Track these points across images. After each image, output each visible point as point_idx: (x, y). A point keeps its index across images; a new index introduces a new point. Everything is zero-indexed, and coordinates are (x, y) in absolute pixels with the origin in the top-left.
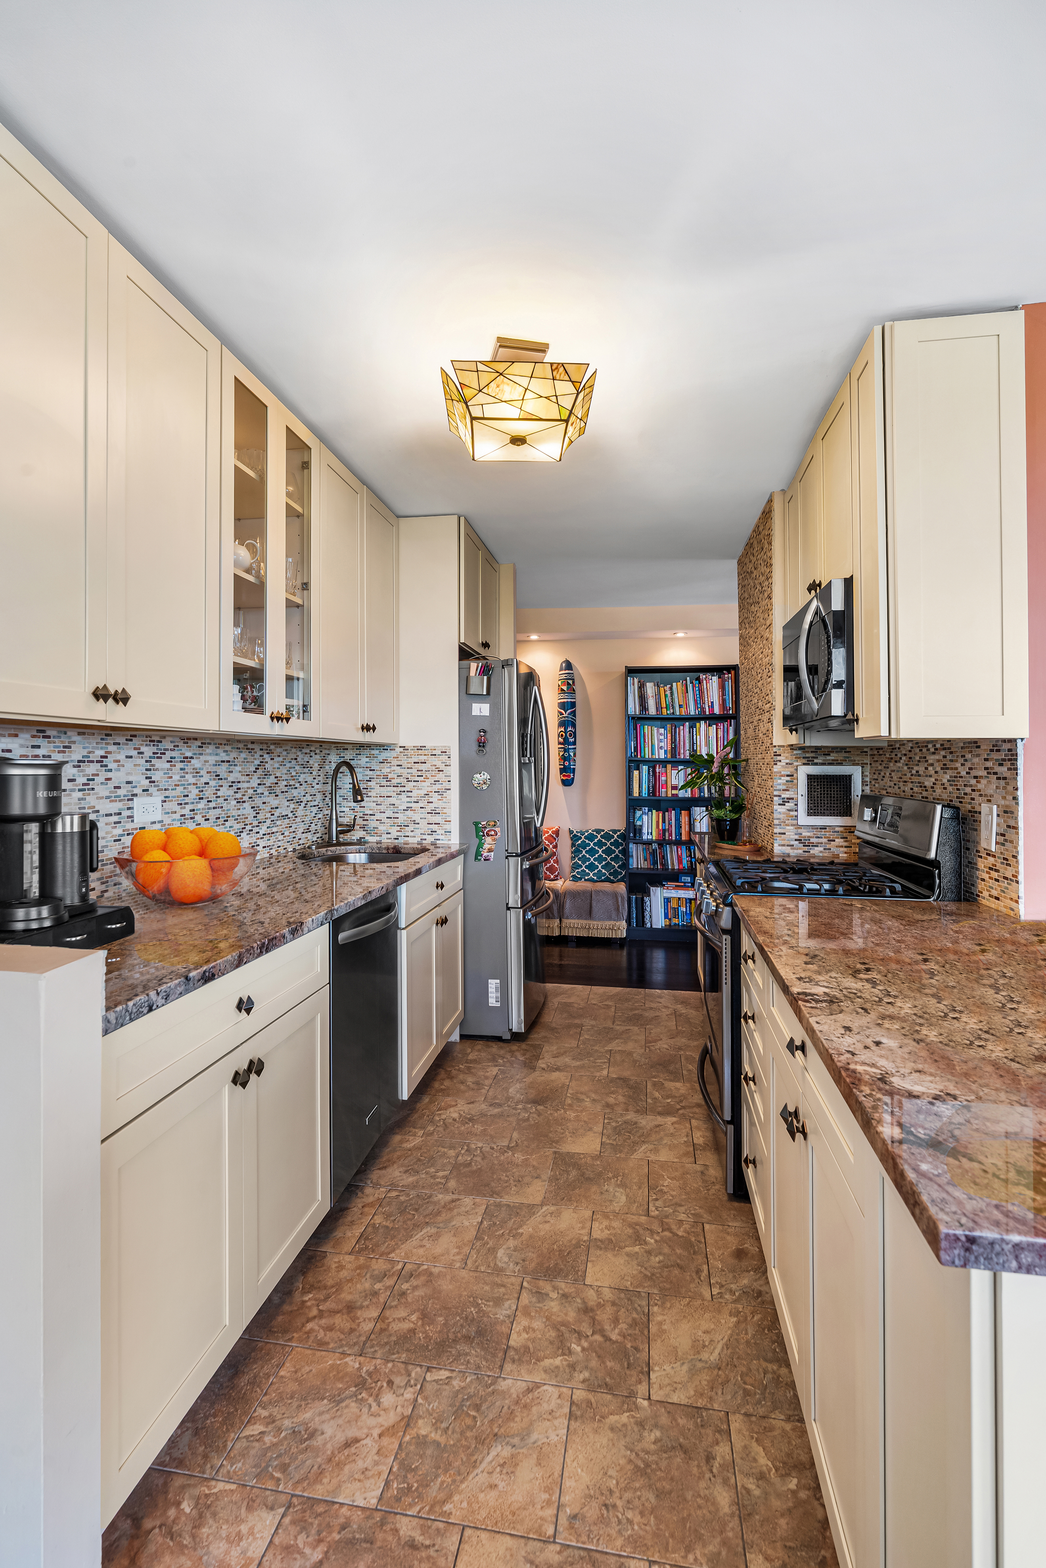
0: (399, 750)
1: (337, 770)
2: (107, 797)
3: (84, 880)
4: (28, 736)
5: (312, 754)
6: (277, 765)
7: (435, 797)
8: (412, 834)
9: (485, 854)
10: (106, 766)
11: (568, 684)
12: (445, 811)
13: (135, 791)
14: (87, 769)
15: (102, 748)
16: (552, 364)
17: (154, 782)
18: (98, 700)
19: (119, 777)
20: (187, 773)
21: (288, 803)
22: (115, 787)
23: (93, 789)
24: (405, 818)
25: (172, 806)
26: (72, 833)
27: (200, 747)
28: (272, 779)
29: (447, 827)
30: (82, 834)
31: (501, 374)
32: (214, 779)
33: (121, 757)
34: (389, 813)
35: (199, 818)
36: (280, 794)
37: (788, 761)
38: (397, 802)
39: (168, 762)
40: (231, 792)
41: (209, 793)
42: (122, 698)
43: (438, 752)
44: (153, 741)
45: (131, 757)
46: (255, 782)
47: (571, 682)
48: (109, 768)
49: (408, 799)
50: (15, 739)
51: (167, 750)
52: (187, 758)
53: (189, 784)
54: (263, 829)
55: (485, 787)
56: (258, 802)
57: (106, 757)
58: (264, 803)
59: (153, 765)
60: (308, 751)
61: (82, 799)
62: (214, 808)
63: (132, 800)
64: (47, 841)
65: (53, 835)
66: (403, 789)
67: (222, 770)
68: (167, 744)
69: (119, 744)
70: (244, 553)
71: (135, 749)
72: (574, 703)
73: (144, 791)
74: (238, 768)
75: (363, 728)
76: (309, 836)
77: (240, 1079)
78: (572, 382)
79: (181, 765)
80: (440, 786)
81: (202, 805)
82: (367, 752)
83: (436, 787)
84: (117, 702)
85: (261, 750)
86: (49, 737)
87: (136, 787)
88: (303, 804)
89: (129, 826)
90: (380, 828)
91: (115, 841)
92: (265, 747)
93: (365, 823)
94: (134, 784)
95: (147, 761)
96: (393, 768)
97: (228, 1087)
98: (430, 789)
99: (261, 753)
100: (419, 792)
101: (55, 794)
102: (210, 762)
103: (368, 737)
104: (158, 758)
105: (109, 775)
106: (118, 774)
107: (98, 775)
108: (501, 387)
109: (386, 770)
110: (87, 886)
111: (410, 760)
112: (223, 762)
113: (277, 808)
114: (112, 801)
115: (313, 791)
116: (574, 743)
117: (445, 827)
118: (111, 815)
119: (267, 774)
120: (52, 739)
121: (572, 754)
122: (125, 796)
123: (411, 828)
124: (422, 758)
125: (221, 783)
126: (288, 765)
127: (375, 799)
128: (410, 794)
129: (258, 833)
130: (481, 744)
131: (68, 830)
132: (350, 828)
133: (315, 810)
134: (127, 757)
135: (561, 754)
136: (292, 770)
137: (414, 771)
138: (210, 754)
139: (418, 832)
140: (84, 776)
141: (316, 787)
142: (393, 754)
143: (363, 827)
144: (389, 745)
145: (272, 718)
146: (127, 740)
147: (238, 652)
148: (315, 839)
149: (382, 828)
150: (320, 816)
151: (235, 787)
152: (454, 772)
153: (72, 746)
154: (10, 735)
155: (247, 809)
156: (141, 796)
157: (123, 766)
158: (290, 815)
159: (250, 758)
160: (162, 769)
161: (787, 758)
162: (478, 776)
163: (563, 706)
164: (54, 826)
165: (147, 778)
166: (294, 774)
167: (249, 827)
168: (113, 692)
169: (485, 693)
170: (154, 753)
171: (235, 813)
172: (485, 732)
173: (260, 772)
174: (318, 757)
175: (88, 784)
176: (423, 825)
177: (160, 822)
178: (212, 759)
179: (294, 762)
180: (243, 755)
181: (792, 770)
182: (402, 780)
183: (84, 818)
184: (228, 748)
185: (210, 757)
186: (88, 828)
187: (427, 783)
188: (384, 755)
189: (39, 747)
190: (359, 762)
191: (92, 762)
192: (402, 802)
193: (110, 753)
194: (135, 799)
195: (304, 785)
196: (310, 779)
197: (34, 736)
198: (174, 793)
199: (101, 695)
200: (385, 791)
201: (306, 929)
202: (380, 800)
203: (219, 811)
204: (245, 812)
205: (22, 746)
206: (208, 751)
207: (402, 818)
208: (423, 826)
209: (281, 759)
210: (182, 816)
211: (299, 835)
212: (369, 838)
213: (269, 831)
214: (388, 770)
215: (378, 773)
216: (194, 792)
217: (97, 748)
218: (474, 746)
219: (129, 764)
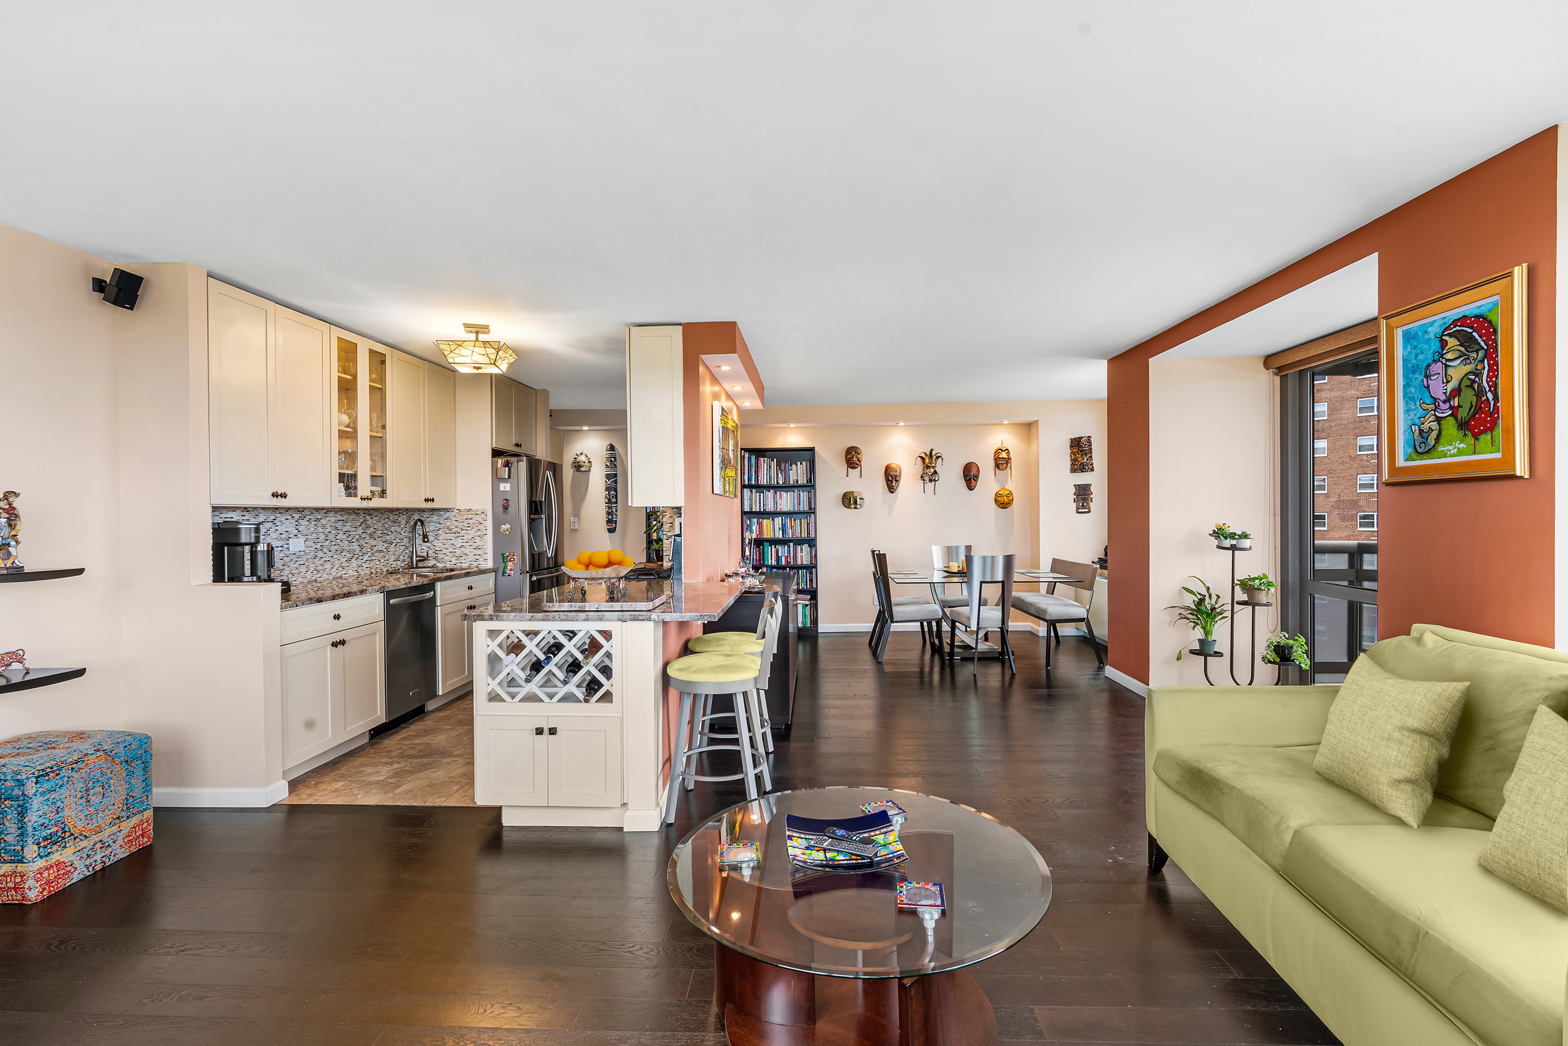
0: (456, 511)
1: (416, 524)
2: (276, 539)
3: (269, 570)
4: (240, 511)
5: (400, 515)
6: (375, 522)
7: (478, 539)
8: (464, 561)
9: (508, 572)
10: (276, 524)
11: (611, 461)
12: (484, 547)
13: (290, 536)
14: (266, 525)
15: (273, 515)
16: (483, 342)
17: (300, 531)
18: (274, 497)
19: (282, 529)
20: (318, 527)
21: (383, 544)
22: (280, 534)
23: (269, 535)
24: (460, 552)
25: (310, 543)
26: (264, 551)
27: (325, 513)
28: (372, 530)
29: (485, 557)
30: (268, 551)
31: (460, 346)
32: (334, 530)
33: (283, 519)
34: (451, 549)
35: (325, 550)
36: (377, 538)
37: (670, 515)
38: (455, 543)
39: (307, 521)
40: (345, 537)
41: (331, 537)
42: (284, 496)
43: (479, 513)
44: (299, 511)
45: (288, 519)
46: (360, 531)
47: (613, 459)
48: (277, 524)
49: (462, 541)
50: (235, 512)
51: (307, 515)
52: (318, 519)
53: (320, 532)
54: (366, 557)
55: (507, 533)
56: (362, 542)
57: (275, 520)
58: (366, 543)
59: (300, 523)
60: (397, 513)
61: (264, 539)
62: (334, 545)
63: (289, 540)
64: (253, 554)
65: (256, 551)
66: (459, 535)
67: (339, 525)
68: (307, 512)
69: (282, 513)
70: (345, 419)
71: (290, 515)
72: (616, 474)
73: (295, 536)
74: (348, 524)
75: (425, 500)
76: (399, 563)
77: (335, 645)
78: (494, 349)
79: (315, 523)
80: (481, 533)
81: (327, 543)
82: (437, 513)
83: (479, 533)
84: (282, 498)
85: (364, 513)
86: (249, 511)
87: (290, 534)
88: (394, 544)
89: (288, 553)
90: (445, 558)
91: (280, 559)
92: (367, 512)
93: (436, 555)
94: (289, 532)
95: (296, 521)
96: (453, 522)
97: (329, 647)
98: (475, 535)
99: (364, 515)
100: (468, 536)
101: (258, 535)
102: (332, 521)
103: (429, 505)
104: (302, 519)
105: (277, 528)
106: (281, 527)
107: (271, 528)
108: (461, 350)
109: (448, 524)
110: (270, 572)
111: (463, 518)
112: (339, 520)
113: (375, 546)
114: (278, 540)
115: (401, 537)
116: (616, 503)
117: (484, 556)
118: (278, 547)
119: (368, 527)
120: (250, 512)
121: (614, 510)
122: (285, 538)
123: (464, 557)
124: (470, 516)
125: (338, 532)
126: (383, 522)
127: (442, 541)
128: (463, 538)
129: (363, 559)
130: (506, 508)
131: (262, 549)
132: (424, 559)
133: (403, 548)
134: (286, 519)
135: (607, 510)
136: (385, 525)
137: (465, 524)
138: (332, 517)
139: (468, 560)
140: (265, 528)
141: (404, 534)
142: (453, 514)
143: (435, 558)
144: (450, 509)
145: (362, 499)
146: (286, 511)
147: (340, 467)
148: (403, 565)
149: (446, 558)
150: (407, 552)
151: (347, 534)
152: (489, 524)
153: (259, 515)
154: (232, 511)
155: (355, 546)
156: (293, 538)
157: (284, 524)
158: (385, 550)
159: (357, 518)
160: (304, 525)
161: (670, 514)
162: (504, 526)
163: (608, 477)
164: (256, 548)
165: (296, 529)
166: (387, 526)
167: (357, 556)
168: (280, 493)
169: (507, 477)
170: (300, 517)
171: (348, 548)
172: (507, 500)
173: (363, 525)
174: (405, 516)
175: (267, 532)
176: (471, 555)
177: (303, 551)
178: (333, 519)
179: (387, 520)
180: (352, 517)
181: (672, 520)
182: (458, 530)
183: (269, 544)
184: (342, 513)
185: (332, 518)
186: (270, 549)
187: (473, 531)
188: (447, 515)
189: (245, 516)
190: (432, 519)
191: (269, 522)
192: (459, 542)
193: (277, 517)
194: (290, 539)
195: (395, 533)
196: (399, 530)
197: (242, 511)
198: (311, 537)
199: (275, 495)
200: (448, 536)
201: (368, 592)
202: (445, 542)
203: (337, 547)
204: (353, 548)
205: (237, 515)
206: (330, 515)
207: (458, 552)
208: (471, 557)
209: (377, 518)
210: (315, 549)
211: (391, 562)
212: (438, 565)
213: (370, 559)
214: (450, 524)
215: (444, 525)
216: (322, 537)
217: (271, 515)
218: (501, 509)
219: (287, 522)
